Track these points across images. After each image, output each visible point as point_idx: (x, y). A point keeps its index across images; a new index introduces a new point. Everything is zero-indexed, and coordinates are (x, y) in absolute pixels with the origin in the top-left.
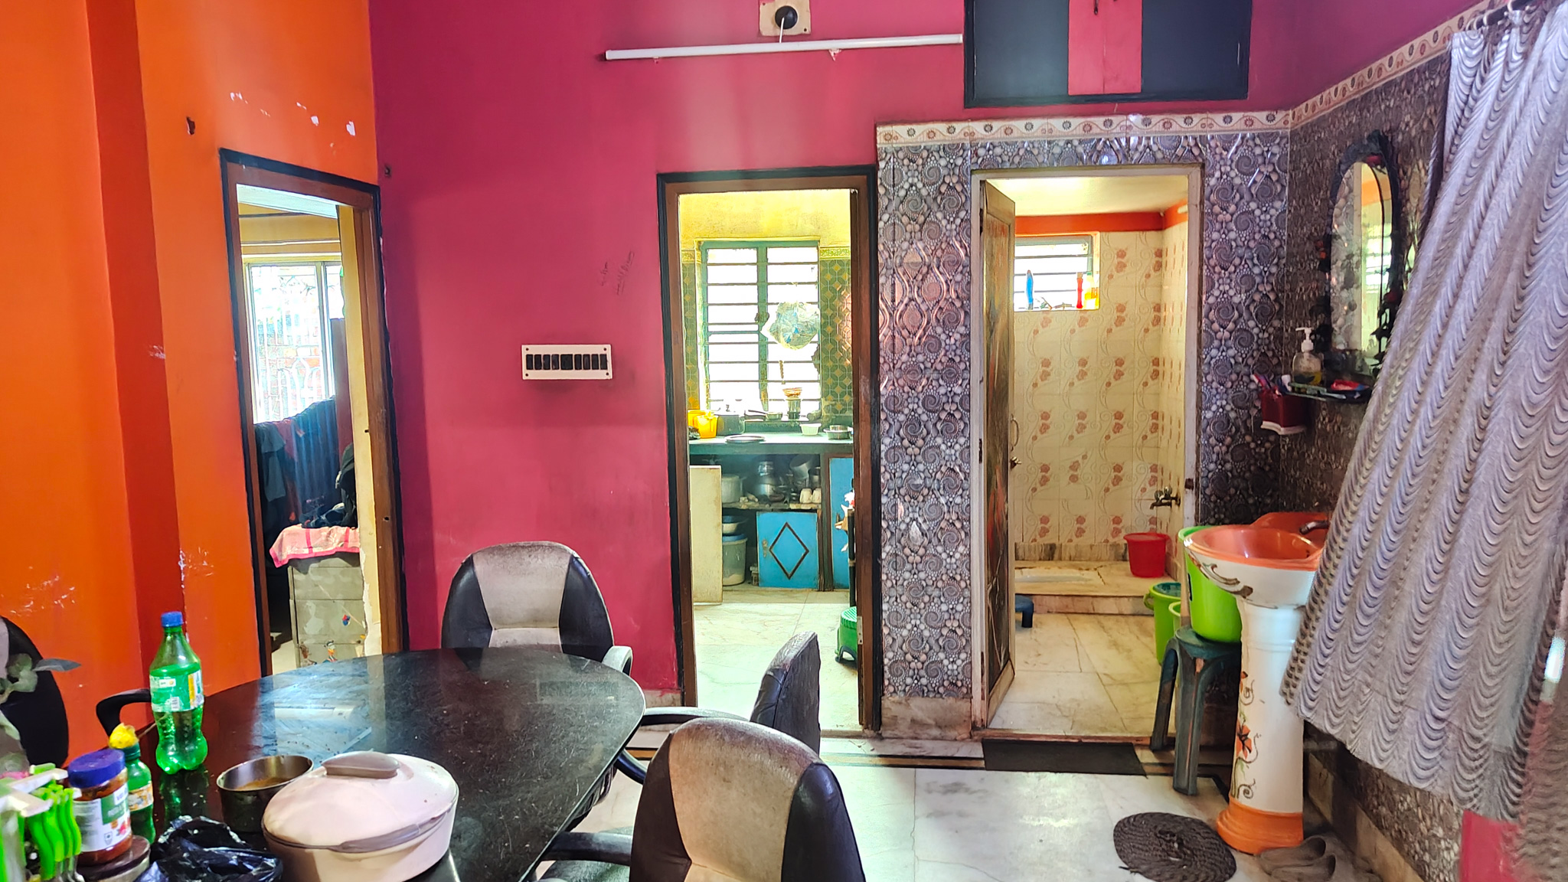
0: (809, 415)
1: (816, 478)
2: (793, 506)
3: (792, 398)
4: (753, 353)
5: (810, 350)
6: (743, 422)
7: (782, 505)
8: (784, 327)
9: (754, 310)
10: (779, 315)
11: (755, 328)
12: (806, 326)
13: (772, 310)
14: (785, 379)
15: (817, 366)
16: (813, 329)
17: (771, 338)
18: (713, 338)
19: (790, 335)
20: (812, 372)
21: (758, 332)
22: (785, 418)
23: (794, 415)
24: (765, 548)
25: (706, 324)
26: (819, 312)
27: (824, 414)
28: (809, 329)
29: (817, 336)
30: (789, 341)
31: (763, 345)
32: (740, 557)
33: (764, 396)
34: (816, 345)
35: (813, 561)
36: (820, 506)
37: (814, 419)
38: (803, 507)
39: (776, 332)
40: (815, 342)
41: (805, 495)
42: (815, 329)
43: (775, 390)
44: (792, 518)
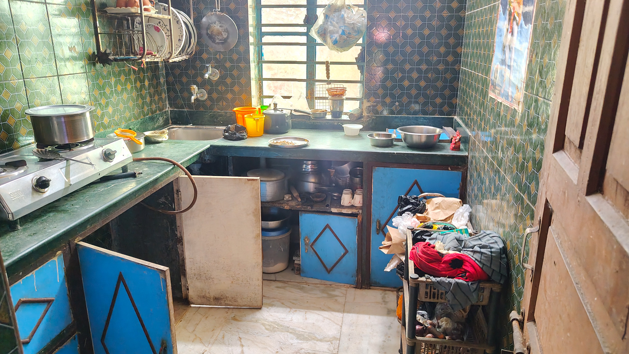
0: (351, 115)
1: (357, 180)
2: (334, 210)
3: (337, 98)
4: (301, 54)
5: (354, 52)
6: (290, 121)
7: (323, 208)
8: (331, 28)
9: (303, 12)
10: (326, 17)
11: (304, 30)
12: (353, 28)
13: (320, 12)
14: (330, 79)
15: (361, 68)
16: (359, 32)
17: (319, 40)
18: (265, 39)
19: (336, 36)
20: (354, 73)
21: (307, 34)
22: (329, 117)
23: (337, 114)
24: (306, 244)
25: (259, 24)
26: (365, 14)
27: (365, 114)
28: (355, 31)
29: (361, 39)
30: (335, 42)
31: (311, 46)
32: (284, 248)
33: (311, 97)
34: (360, 47)
35: (351, 261)
36: (361, 211)
37: (355, 118)
38: (344, 211)
39: (323, 33)
40: (359, 45)
41: (346, 199)
42: (361, 32)
43: (320, 90)
44: (333, 221)
